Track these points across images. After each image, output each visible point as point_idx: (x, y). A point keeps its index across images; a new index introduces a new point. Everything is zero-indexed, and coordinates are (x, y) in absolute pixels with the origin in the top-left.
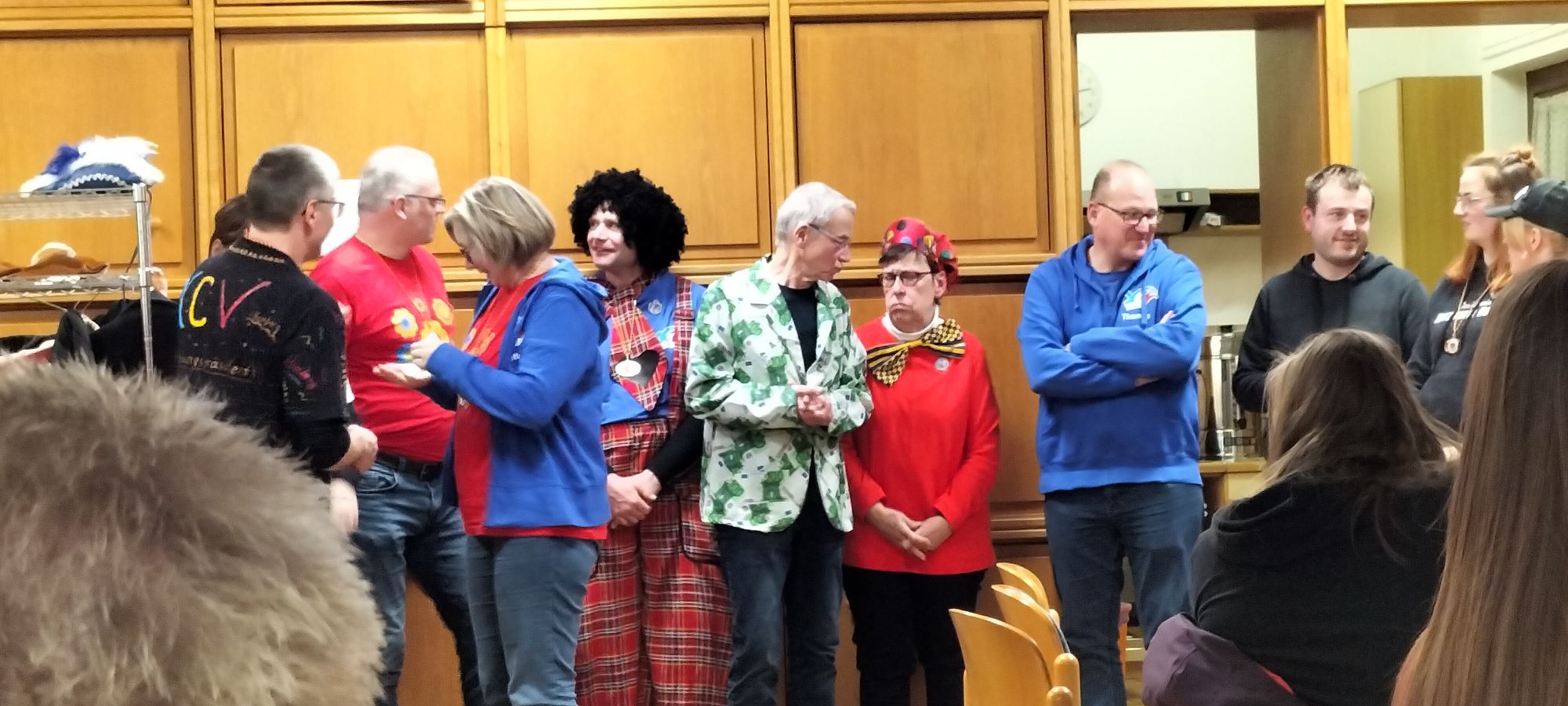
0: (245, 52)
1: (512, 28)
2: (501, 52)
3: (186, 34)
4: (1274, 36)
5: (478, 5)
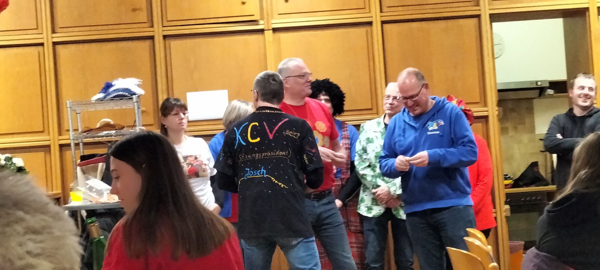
0: (174, 44)
1: (275, 30)
2: (271, 39)
3: (152, 38)
4: (570, 20)
5: (261, 22)
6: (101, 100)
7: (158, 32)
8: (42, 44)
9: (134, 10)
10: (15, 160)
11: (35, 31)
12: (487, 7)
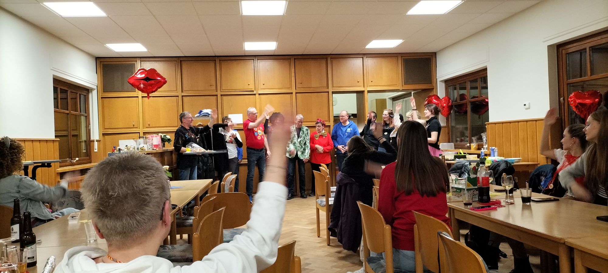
0: (224, 97)
1: (259, 94)
2: (258, 97)
3: (217, 95)
4: (358, 94)
5: (255, 91)
6: (198, 116)
7: (219, 93)
8: (178, 96)
9: (211, 85)
10: (167, 136)
11: (176, 92)
12: (331, 89)
